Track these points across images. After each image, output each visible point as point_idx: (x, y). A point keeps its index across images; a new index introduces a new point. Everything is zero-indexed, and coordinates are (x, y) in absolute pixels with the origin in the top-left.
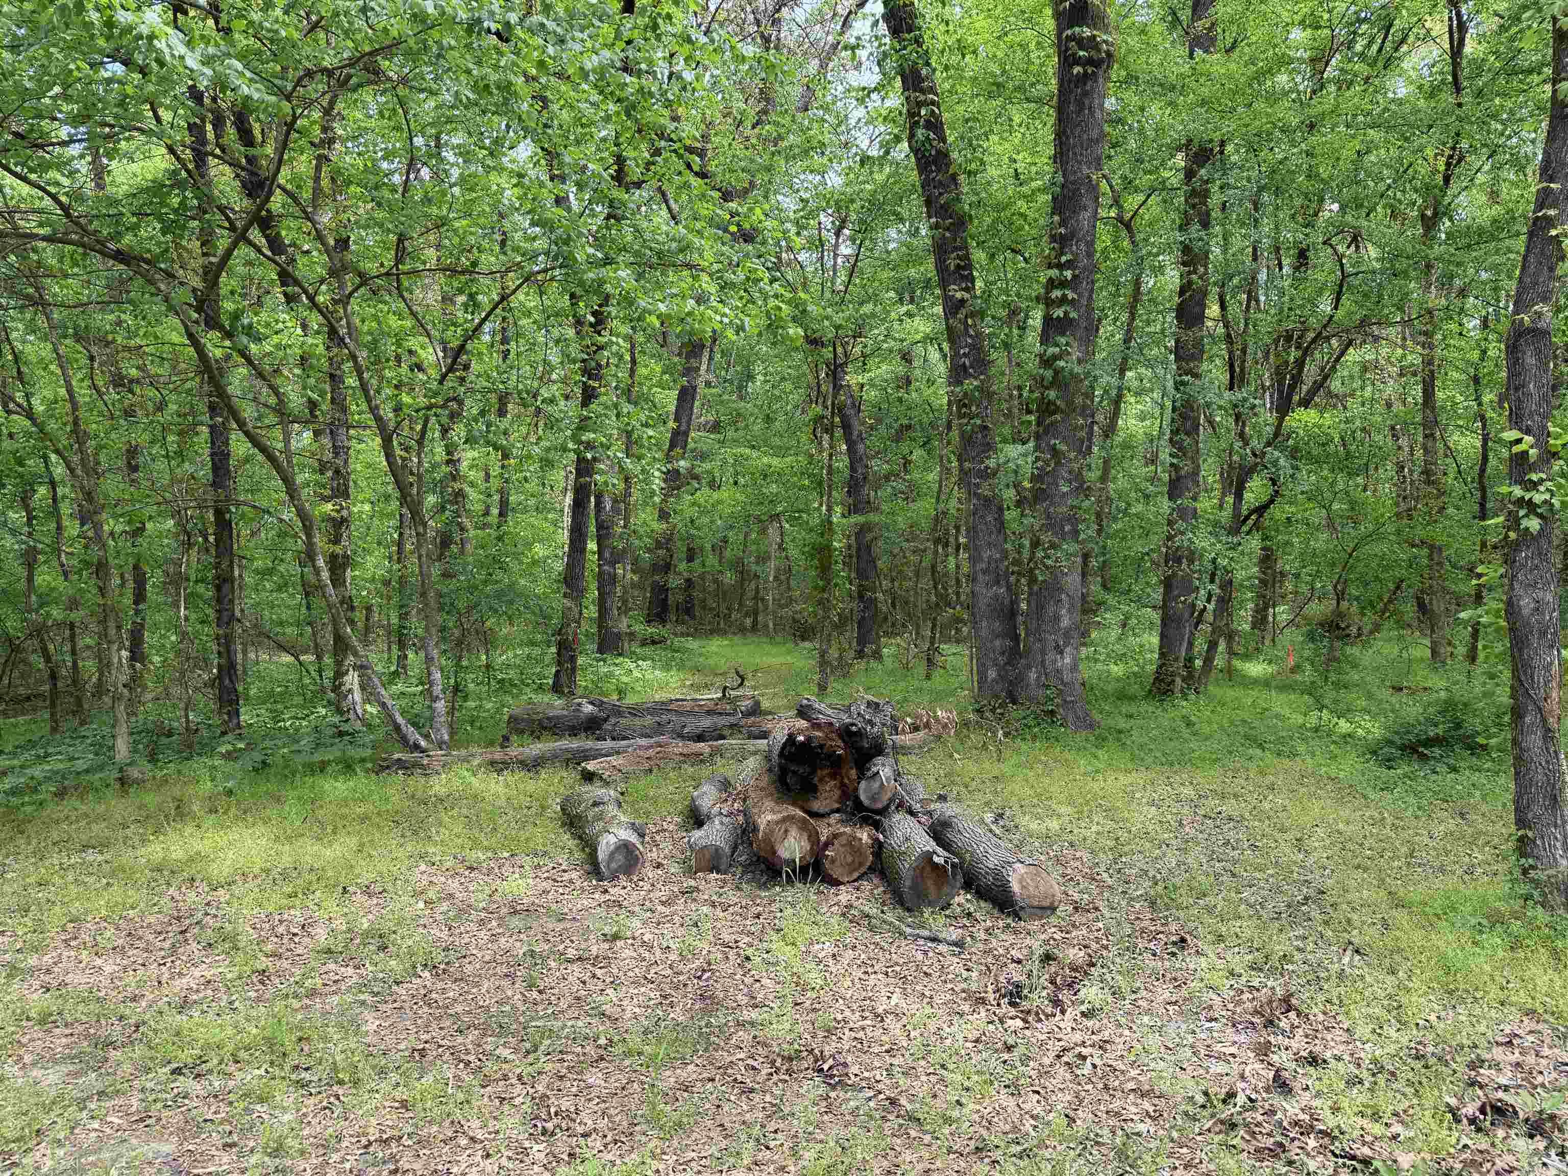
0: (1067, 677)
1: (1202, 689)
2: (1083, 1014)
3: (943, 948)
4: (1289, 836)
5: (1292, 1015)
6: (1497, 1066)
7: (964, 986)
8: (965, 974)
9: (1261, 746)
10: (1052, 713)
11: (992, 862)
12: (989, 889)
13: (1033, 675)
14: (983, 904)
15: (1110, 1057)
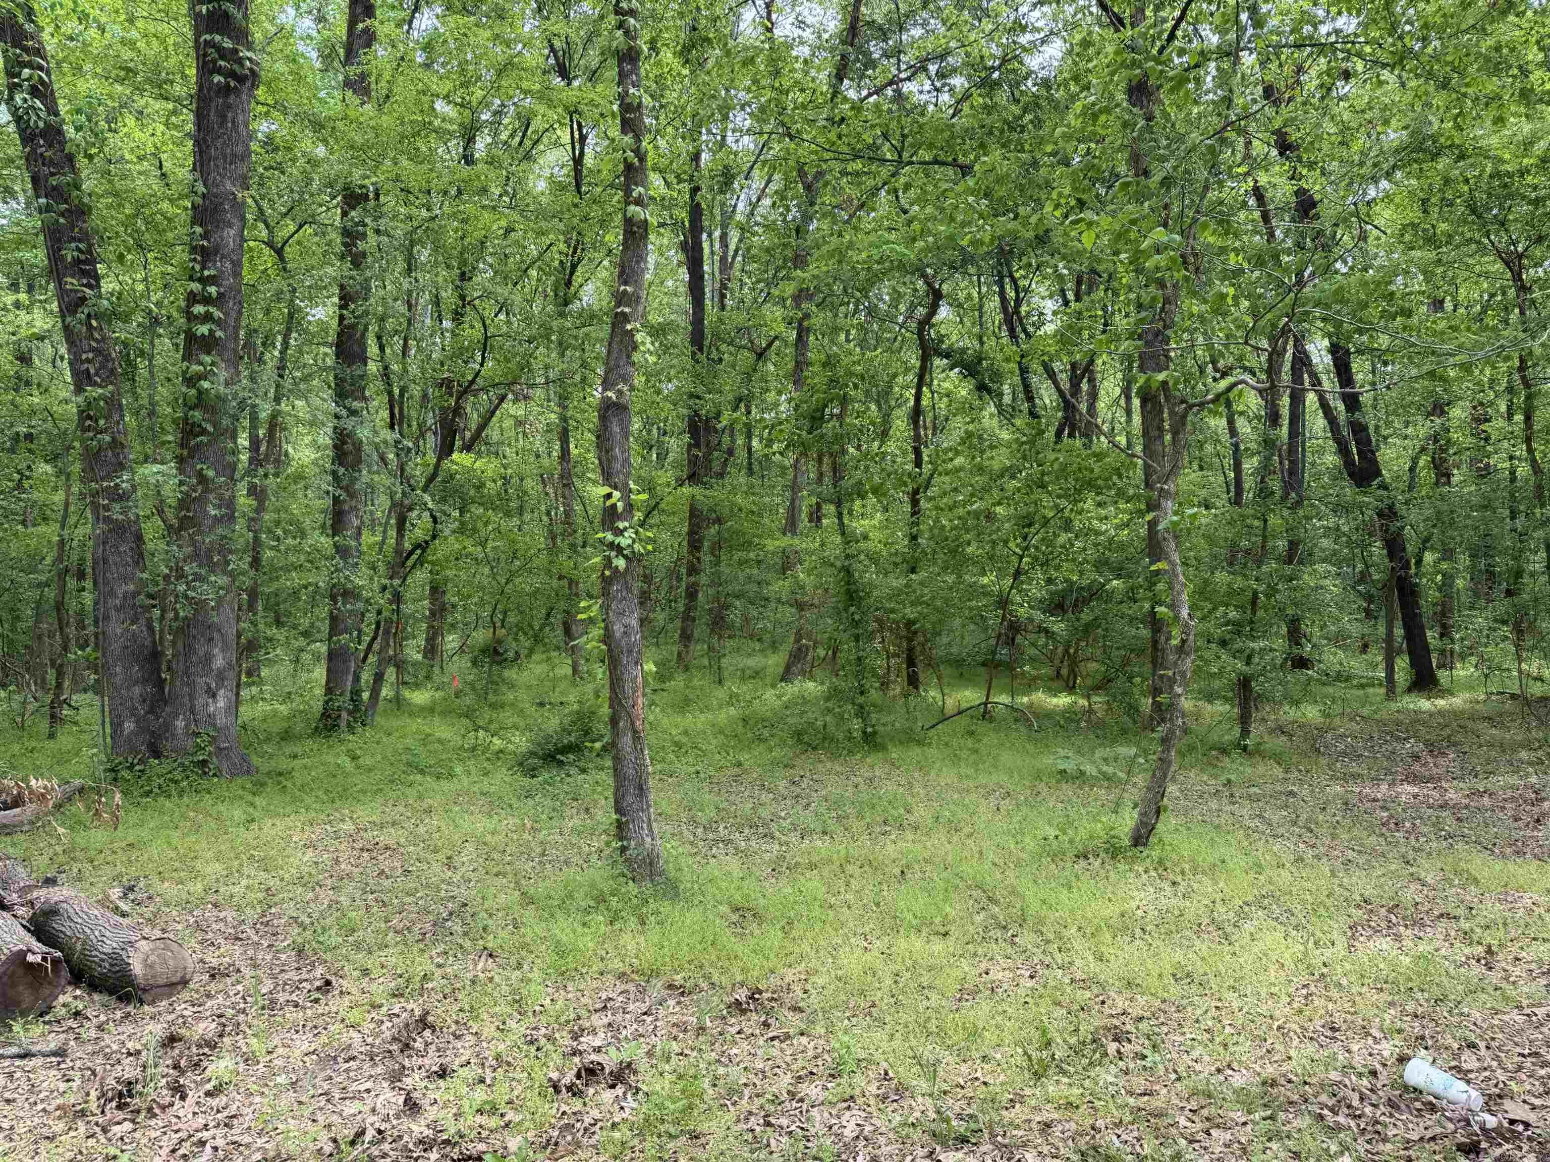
0: (221, 721)
1: (368, 721)
2: (208, 1094)
3: (37, 1062)
4: (441, 856)
5: (427, 1033)
6: (594, 1032)
7: (60, 1101)
8: (63, 1086)
9: (422, 772)
10: (204, 763)
11: (109, 945)
12: (104, 977)
13: (180, 723)
14: (96, 997)
15: (236, 1134)
